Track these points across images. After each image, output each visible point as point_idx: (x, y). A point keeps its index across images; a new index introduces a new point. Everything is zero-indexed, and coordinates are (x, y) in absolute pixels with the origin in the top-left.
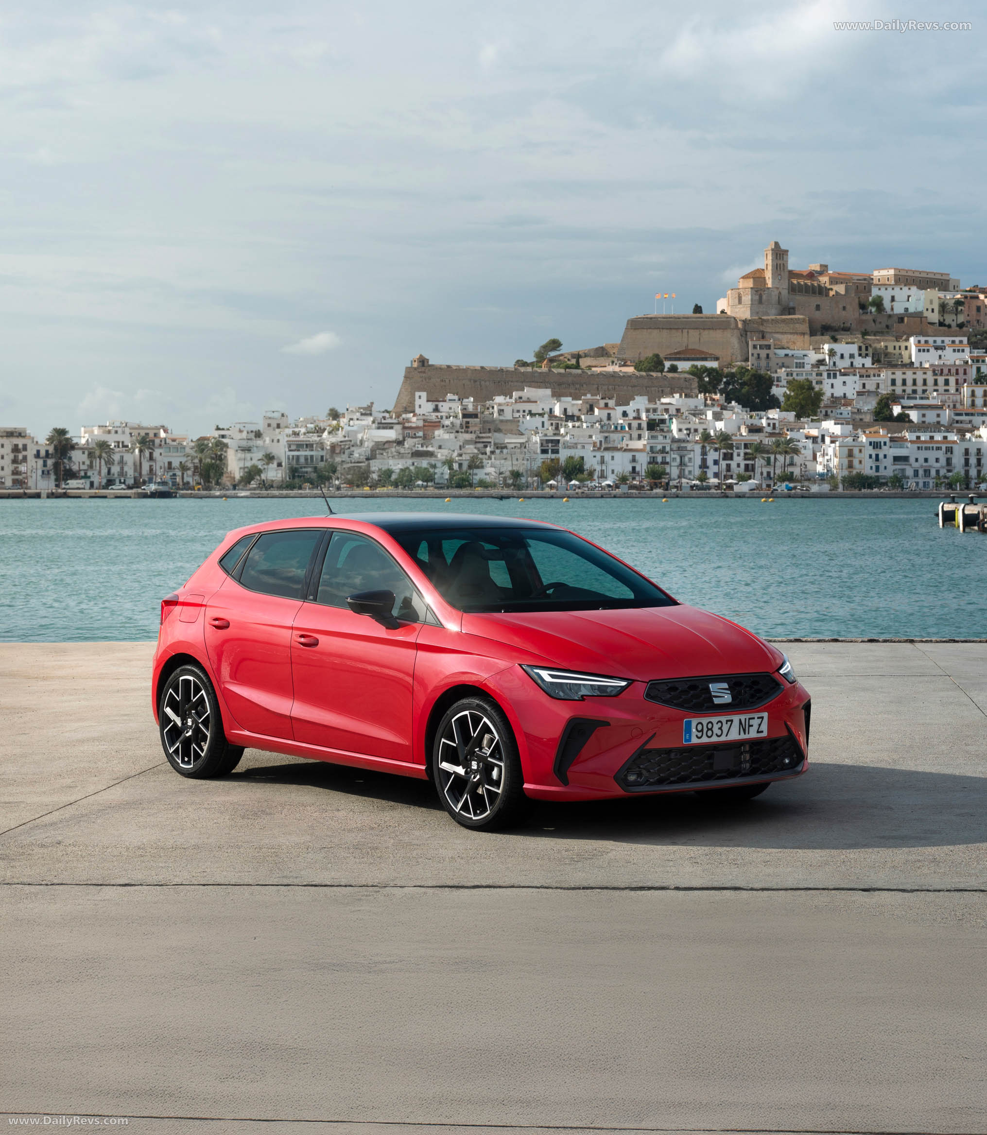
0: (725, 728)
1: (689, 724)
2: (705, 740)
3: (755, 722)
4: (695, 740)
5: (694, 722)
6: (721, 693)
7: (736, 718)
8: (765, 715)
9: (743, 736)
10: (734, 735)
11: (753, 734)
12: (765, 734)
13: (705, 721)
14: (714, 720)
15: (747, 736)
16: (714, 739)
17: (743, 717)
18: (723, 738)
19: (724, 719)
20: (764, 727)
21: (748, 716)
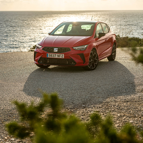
0: (55, 56)
1: (48, 54)
2: (50, 57)
3: (61, 56)
4: (49, 57)
5: (49, 54)
6: (56, 50)
7: (57, 54)
8: (63, 55)
9: (58, 57)
10: (56, 57)
11: (61, 57)
12: (64, 58)
13: (50, 54)
14: (52, 54)
15: (59, 58)
16: (52, 57)
17: (58, 54)
18: (54, 57)
19: (54, 54)
20: (63, 57)
21: (59, 54)
